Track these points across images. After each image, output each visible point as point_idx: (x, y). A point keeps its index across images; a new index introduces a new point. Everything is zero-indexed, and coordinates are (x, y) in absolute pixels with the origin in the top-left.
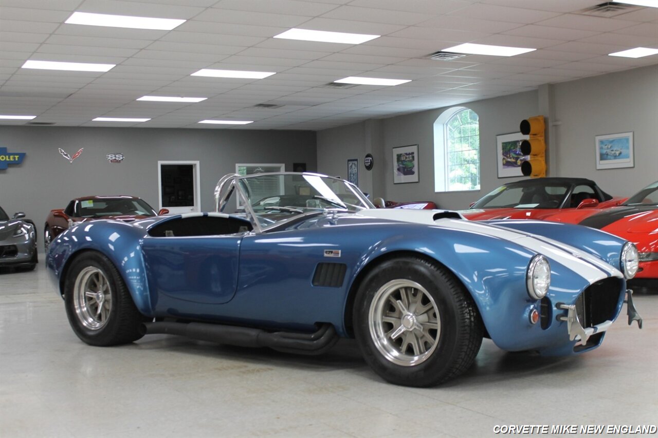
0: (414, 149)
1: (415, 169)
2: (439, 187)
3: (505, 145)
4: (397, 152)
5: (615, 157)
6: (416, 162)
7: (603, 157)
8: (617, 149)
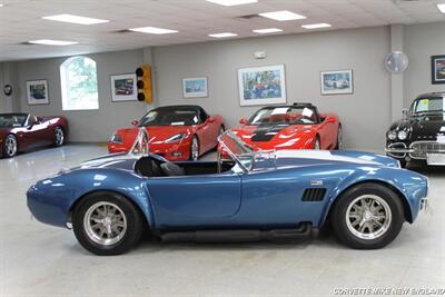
0: (45, 82)
1: (46, 95)
2: (66, 107)
3: (116, 82)
4: (29, 84)
5: (196, 90)
6: (46, 91)
7: (188, 90)
8: (197, 86)
